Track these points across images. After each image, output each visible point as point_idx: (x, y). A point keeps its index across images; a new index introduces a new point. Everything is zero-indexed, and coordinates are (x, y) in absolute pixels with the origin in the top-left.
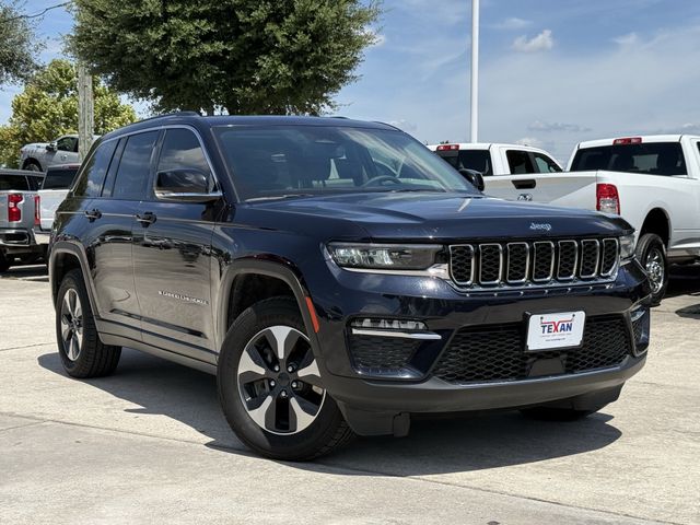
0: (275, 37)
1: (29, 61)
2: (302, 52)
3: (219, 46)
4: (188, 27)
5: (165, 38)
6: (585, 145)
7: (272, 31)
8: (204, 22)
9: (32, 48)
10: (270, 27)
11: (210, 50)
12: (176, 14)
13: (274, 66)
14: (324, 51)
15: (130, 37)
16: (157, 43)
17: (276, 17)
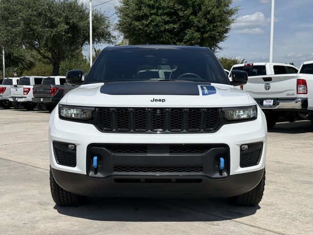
0: (194, 21)
1: (110, 35)
2: (204, 27)
3: (172, 26)
4: (158, 18)
5: (150, 23)
6: (306, 63)
7: (192, 19)
8: (165, 16)
9: (111, 29)
10: (191, 17)
11: (167, 27)
12: (154, 14)
13: (192, 33)
14: (214, 26)
15: (137, 23)
16: (147, 26)
17: (194, 13)
